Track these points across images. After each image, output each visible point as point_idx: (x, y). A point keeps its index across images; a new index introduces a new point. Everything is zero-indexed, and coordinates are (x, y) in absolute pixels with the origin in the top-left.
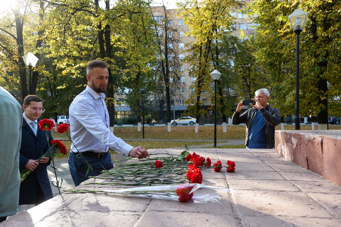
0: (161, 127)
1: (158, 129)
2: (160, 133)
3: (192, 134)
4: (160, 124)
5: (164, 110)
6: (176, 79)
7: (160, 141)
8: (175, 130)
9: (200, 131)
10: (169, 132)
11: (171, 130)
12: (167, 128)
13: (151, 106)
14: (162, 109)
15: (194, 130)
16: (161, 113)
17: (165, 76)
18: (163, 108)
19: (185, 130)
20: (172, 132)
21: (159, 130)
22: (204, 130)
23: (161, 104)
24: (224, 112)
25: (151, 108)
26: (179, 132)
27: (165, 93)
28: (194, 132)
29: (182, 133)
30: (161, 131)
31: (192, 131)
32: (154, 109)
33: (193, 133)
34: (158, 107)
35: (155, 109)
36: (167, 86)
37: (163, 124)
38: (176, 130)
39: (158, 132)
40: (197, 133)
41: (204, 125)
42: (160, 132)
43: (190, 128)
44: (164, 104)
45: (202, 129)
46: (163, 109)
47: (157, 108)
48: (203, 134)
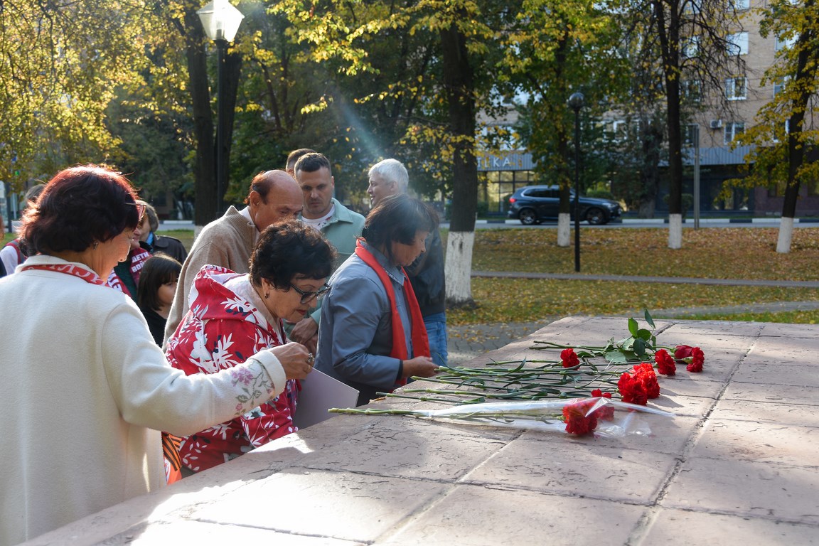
0: (643, 231)
1: (632, 236)
2: (638, 253)
3: (764, 258)
4: (645, 217)
5: (661, 165)
6: (707, 49)
7: (636, 283)
8: (695, 244)
9: (800, 248)
10: (674, 247)
11: (683, 241)
12: (668, 235)
13: (610, 151)
14: (653, 163)
15: (774, 242)
16: (650, 177)
17: (664, 41)
18: (654, 157)
19: (738, 243)
20: (686, 248)
21: (638, 243)
22: (814, 242)
23: (647, 144)
25: (612, 159)
26: (712, 250)
27: (663, 103)
28: (774, 250)
29: (721, 255)
30: (645, 245)
31: (766, 248)
32: (622, 162)
33: (767, 253)
34: (637, 156)
35: (627, 162)
36: (671, 78)
37: (653, 217)
38: (703, 240)
39: (631, 249)
40: (782, 254)
42: (638, 249)
43: (759, 235)
44: (660, 142)
45: (807, 239)
46: (657, 160)
47: (634, 160)
48: (810, 261)
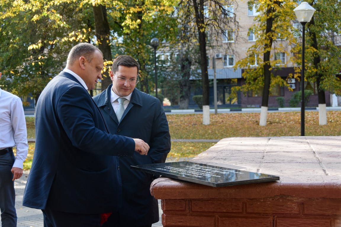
0: (187, 116)
1: (182, 119)
2: (188, 127)
3: (254, 129)
4: (183, 109)
5: (191, 78)
6: (219, 15)
7: (192, 142)
8: (217, 122)
9: (271, 123)
10: (206, 124)
11: (211, 121)
12: (202, 118)
13: (162, 71)
14: (186, 78)
15: (258, 120)
16: (185, 85)
17: (196, 9)
18: (187, 74)
19: (239, 121)
20: (212, 124)
21: (186, 122)
22: (277, 120)
23: (183, 67)
24: (322, 84)
25: (163, 75)
26: (227, 125)
27: (195, 42)
28: (258, 124)
29: (232, 128)
30: (190, 123)
31: (254, 123)
32: (169, 77)
33: (255, 126)
34: (177, 73)
35: (172, 78)
36: (202, 31)
37: (188, 109)
38: (221, 120)
39: (183, 126)
40: (263, 127)
41: (277, 110)
42: (187, 126)
43: (250, 117)
44: (190, 66)
45: (274, 118)
46: (189, 76)
47: (176, 76)
48: (277, 129)
